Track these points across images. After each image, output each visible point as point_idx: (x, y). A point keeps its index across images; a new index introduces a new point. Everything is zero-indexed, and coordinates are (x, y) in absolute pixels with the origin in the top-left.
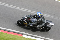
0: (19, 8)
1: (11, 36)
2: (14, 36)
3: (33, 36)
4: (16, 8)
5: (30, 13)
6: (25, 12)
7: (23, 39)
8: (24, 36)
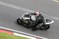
0: (11, 6)
1: (2, 34)
2: (5, 34)
3: (24, 34)
4: (8, 6)
5: (22, 10)
6: (17, 9)
7: (14, 37)
8: (15, 34)
